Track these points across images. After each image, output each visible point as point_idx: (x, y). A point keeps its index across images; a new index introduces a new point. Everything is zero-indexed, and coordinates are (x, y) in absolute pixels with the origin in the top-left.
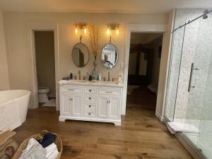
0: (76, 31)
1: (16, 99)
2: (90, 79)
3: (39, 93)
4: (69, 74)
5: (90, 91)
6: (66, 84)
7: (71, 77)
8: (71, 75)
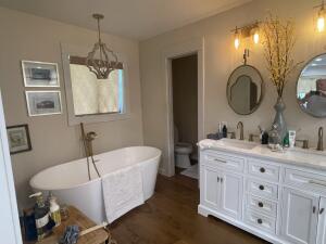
0: (237, 43)
1: (139, 165)
2: (266, 140)
3: (176, 153)
4: (221, 127)
5: (263, 170)
6: (212, 148)
7: (224, 133)
8: (225, 129)
